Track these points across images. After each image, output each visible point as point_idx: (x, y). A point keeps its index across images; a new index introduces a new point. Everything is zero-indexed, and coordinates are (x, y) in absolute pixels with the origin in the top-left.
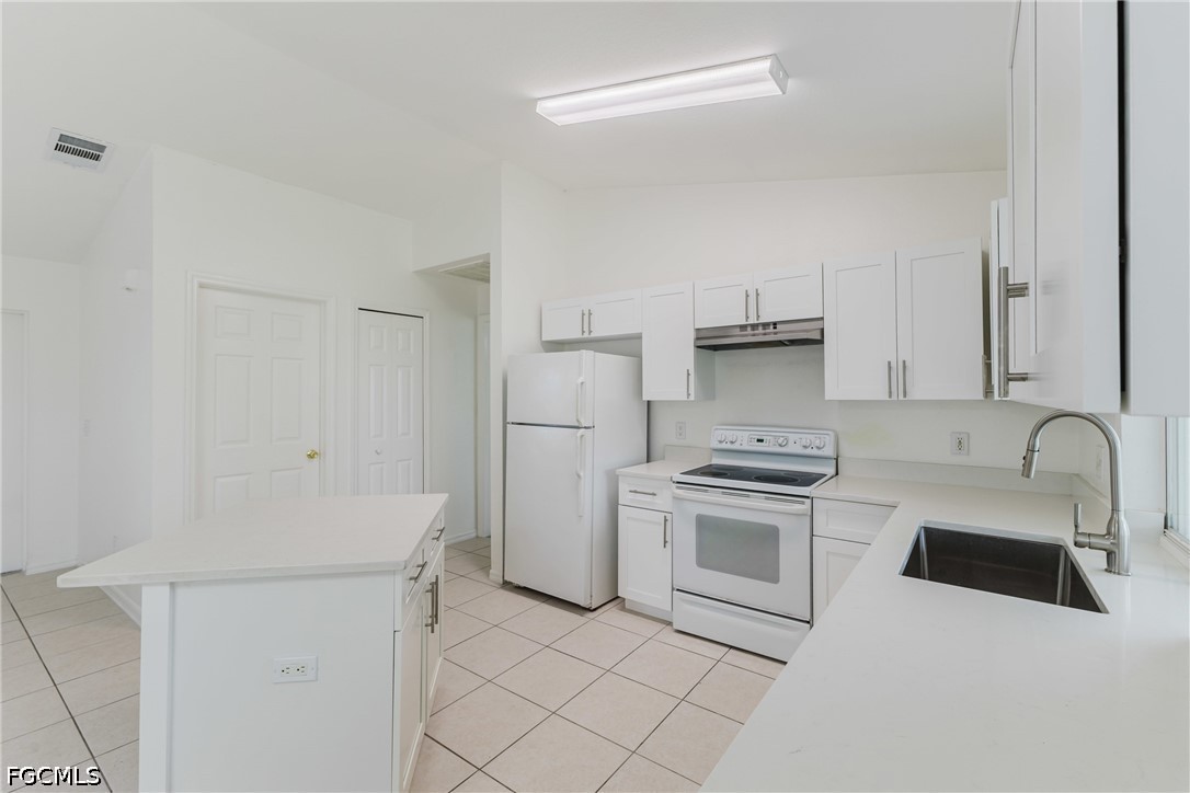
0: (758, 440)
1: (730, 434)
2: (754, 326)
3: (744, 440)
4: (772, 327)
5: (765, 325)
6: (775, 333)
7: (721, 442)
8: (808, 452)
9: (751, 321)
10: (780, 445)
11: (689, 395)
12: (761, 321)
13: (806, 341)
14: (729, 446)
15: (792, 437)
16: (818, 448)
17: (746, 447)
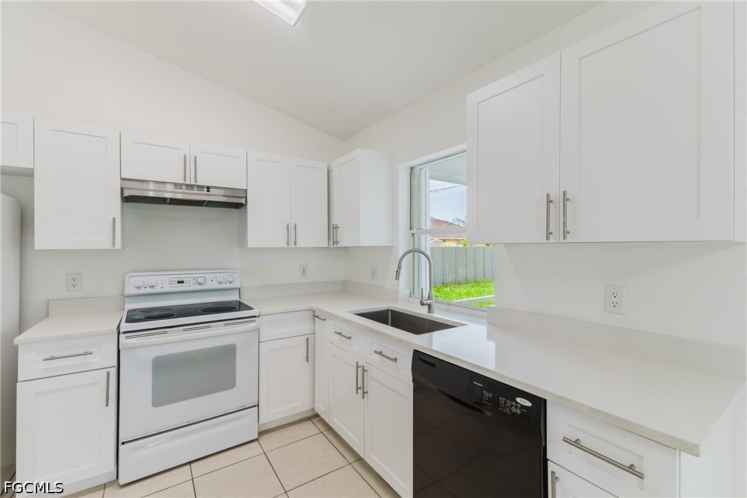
0: (179, 282)
1: (150, 280)
2: (190, 187)
3: (164, 283)
4: (206, 189)
5: (200, 187)
6: (208, 195)
7: (139, 288)
8: (223, 286)
9: (188, 182)
10: (200, 284)
11: (114, 244)
12: (198, 184)
13: (235, 204)
14: (149, 290)
15: (209, 277)
16: (230, 282)
17: (166, 289)
